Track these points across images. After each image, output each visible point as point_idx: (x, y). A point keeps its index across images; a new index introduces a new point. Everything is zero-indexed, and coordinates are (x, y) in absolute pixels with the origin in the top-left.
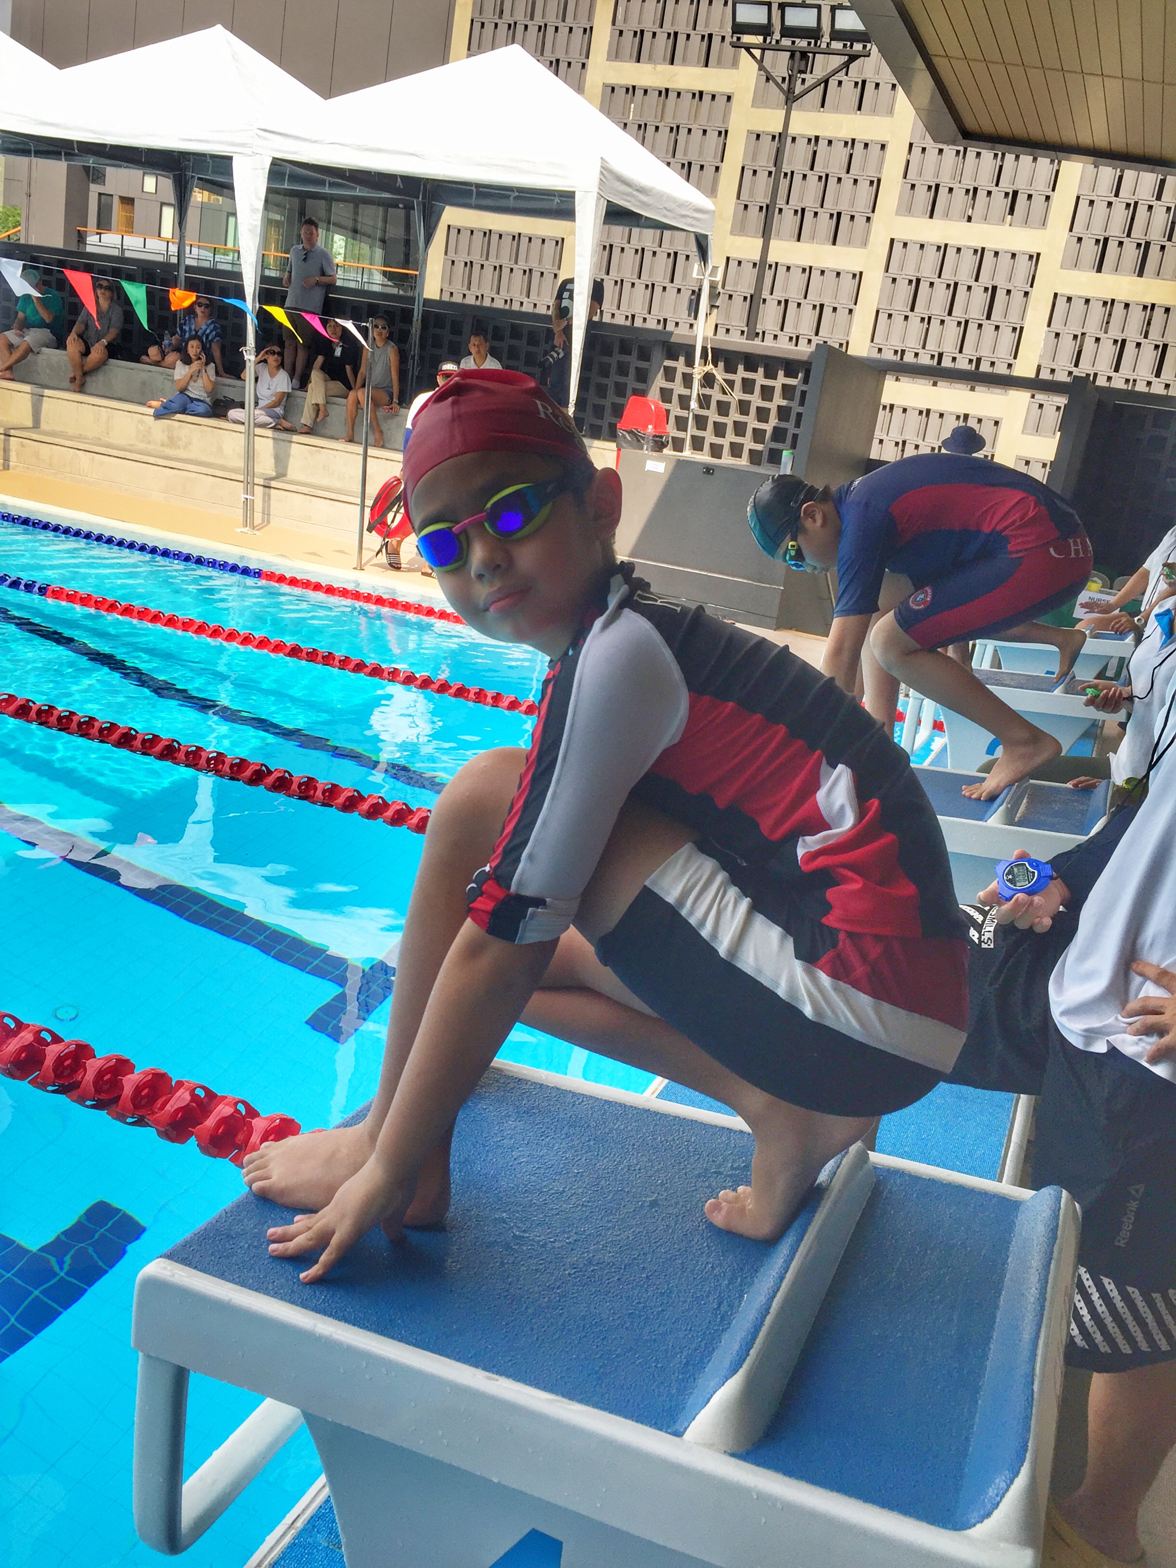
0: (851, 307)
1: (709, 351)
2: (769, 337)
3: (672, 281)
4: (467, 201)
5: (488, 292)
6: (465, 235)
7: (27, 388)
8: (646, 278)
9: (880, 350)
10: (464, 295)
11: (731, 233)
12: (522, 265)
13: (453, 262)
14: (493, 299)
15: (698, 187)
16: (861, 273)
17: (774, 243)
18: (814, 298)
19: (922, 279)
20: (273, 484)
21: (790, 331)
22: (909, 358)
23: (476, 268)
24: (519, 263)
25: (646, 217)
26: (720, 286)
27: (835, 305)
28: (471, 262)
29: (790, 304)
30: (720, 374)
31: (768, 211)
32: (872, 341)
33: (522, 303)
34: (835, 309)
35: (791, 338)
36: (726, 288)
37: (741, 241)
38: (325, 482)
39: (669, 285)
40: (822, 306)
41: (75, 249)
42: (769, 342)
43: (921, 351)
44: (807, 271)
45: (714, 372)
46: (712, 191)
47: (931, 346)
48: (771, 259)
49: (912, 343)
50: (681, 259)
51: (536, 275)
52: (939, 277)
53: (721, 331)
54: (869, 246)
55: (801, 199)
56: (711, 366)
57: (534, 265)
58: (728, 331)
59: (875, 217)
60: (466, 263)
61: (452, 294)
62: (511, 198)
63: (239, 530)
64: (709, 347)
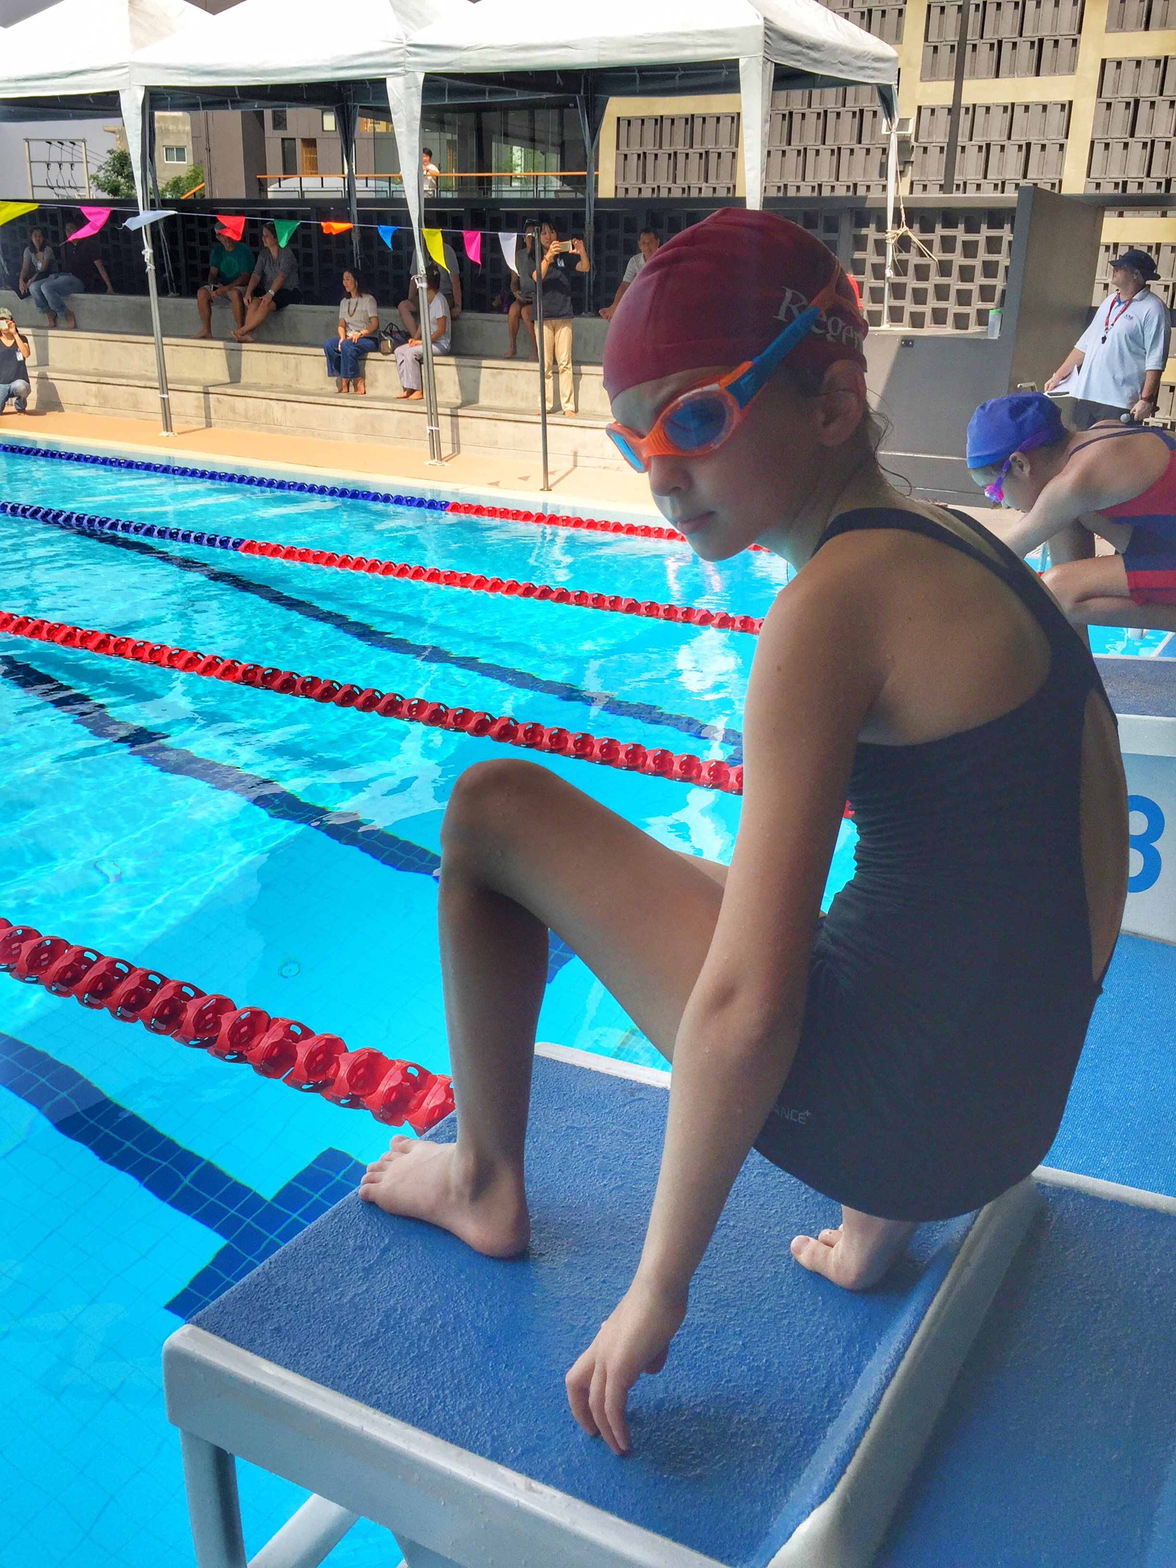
0: (1061, 142)
1: (903, 212)
2: (971, 188)
3: (860, 142)
4: (631, 88)
5: (664, 182)
6: (636, 125)
7: (220, 344)
8: (832, 143)
9: (1098, 185)
10: (640, 189)
11: (921, 80)
12: (698, 148)
13: (626, 156)
14: (670, 189)
15: (881, 36)
16: (1071, 103)
17: (967, 84)
18: (1018, 137)
19: (1141, 99)
20: (460, 412)
21: (994, 177)
22: (1132, 189)
23: (650, 159)
24: (694, 147)
25: (822, 76)
26: (913, 140)
27: (1043, 142)
28: (645, 153)
29: (992, 147)
30: (915, 237)
31: (959, 49)
32: (1088, 176)
33: (700, 189)
34: (1043, 147)
35: (996, 186)
36: (920, 140)
37: (932, 86)
38: (508, 404)
39: (857, 147)
40: (1028, 145)
41: (256, 197)
42: (971, 193)
43: (1145, 180)
44: (1009, 109)
45: (910, 234)
46: (897, 38)
47: (1157, 172)
48: (967, 100)
49: (1135, 172)
50: (868, 116)
51: (713, 157)
52: (1161, 94)
53: (918, 188)
54: (1078, 71)
55: (996, 31)
56: (906, 228)
57: (710, 146)
58: (925, 187)
59: (1083, 39)
60: (639, 155)
61: (627, 190)
62: (677, 77)
63: (427, 463)
64: (902, 206)
